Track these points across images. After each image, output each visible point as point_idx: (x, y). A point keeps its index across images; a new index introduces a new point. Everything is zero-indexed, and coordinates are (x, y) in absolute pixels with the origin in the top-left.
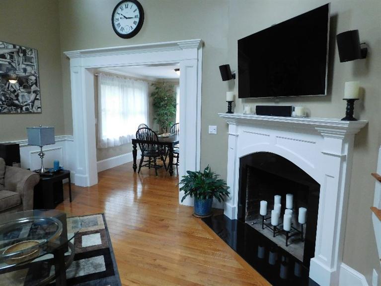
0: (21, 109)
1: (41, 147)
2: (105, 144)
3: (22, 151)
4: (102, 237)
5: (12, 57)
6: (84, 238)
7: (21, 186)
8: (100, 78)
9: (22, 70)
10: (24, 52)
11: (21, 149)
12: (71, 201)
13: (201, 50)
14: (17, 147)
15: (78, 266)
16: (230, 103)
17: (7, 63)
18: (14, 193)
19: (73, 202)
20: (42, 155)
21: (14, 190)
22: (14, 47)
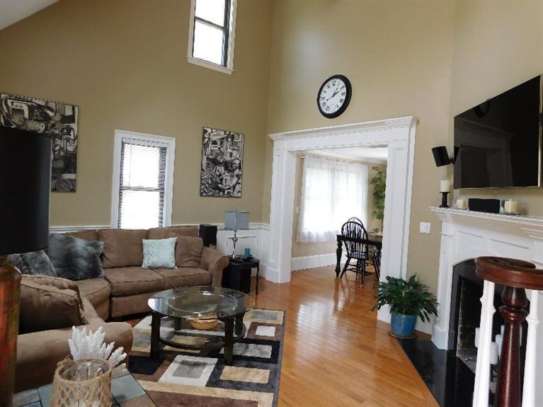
0: (224, 192)
1: (235, 231)
2: (305, 238)
3: (219, 235)
4: (277, 330)
5: (222, 143)
6: (259, 328)
7: (212, 266)
8: (306, 162)
9: (229, 155)
10: (233, 137)
11: (218, 232)
12: (257, 294)
13: (414, 130)
14: (214, 229)
15: (247, 348)
16: (445, 194)
17: (217, 148)
18: (207, 272)
19: (258, 295)
20: (235, 240)
21: (207, 269)
22: (225, 133)
